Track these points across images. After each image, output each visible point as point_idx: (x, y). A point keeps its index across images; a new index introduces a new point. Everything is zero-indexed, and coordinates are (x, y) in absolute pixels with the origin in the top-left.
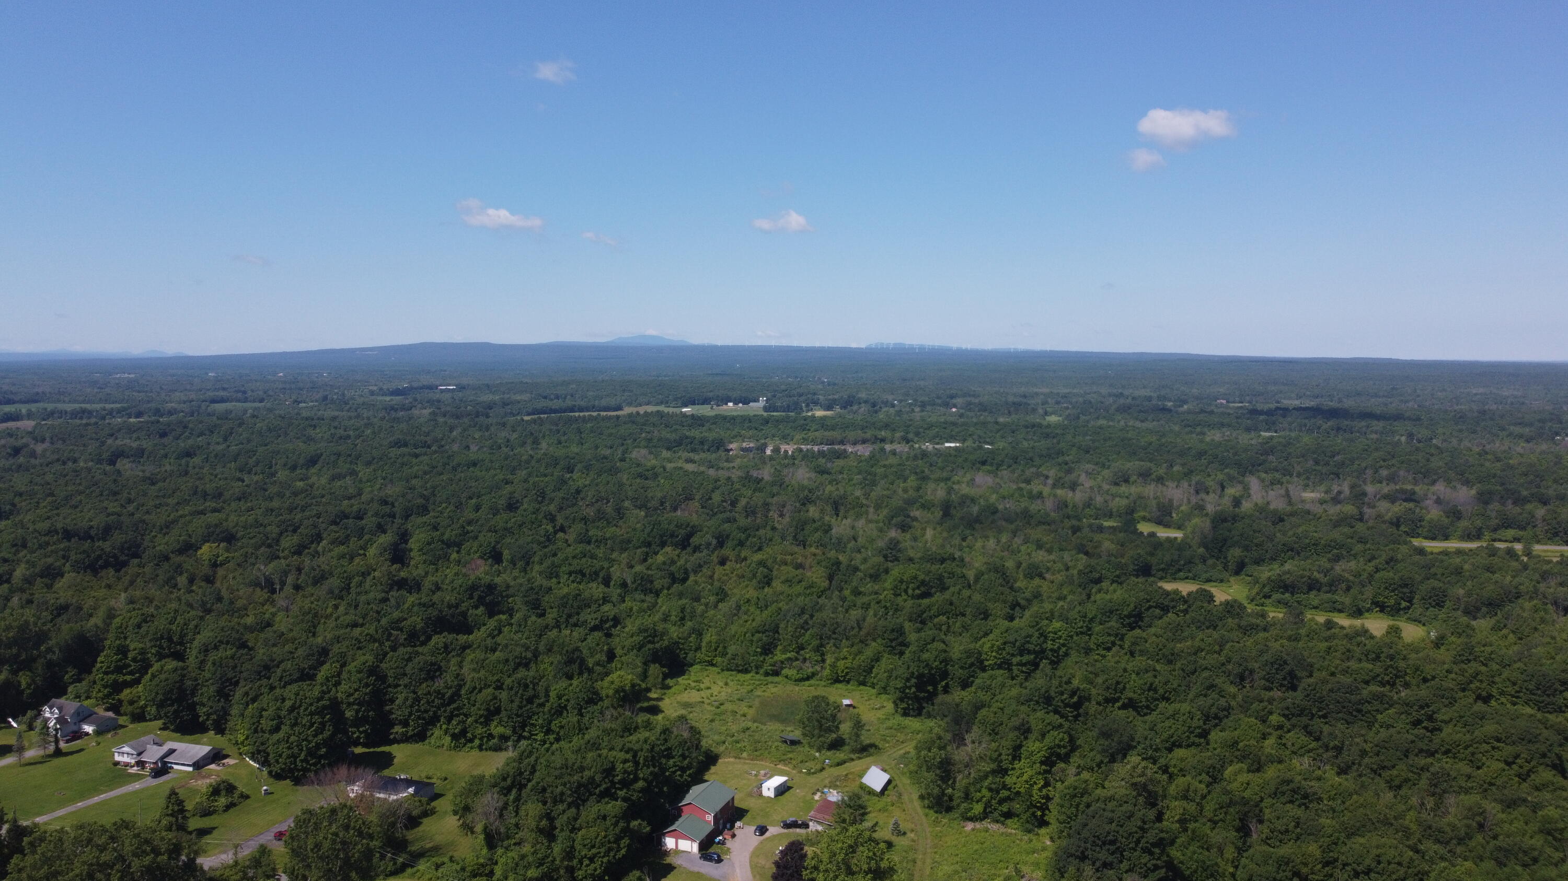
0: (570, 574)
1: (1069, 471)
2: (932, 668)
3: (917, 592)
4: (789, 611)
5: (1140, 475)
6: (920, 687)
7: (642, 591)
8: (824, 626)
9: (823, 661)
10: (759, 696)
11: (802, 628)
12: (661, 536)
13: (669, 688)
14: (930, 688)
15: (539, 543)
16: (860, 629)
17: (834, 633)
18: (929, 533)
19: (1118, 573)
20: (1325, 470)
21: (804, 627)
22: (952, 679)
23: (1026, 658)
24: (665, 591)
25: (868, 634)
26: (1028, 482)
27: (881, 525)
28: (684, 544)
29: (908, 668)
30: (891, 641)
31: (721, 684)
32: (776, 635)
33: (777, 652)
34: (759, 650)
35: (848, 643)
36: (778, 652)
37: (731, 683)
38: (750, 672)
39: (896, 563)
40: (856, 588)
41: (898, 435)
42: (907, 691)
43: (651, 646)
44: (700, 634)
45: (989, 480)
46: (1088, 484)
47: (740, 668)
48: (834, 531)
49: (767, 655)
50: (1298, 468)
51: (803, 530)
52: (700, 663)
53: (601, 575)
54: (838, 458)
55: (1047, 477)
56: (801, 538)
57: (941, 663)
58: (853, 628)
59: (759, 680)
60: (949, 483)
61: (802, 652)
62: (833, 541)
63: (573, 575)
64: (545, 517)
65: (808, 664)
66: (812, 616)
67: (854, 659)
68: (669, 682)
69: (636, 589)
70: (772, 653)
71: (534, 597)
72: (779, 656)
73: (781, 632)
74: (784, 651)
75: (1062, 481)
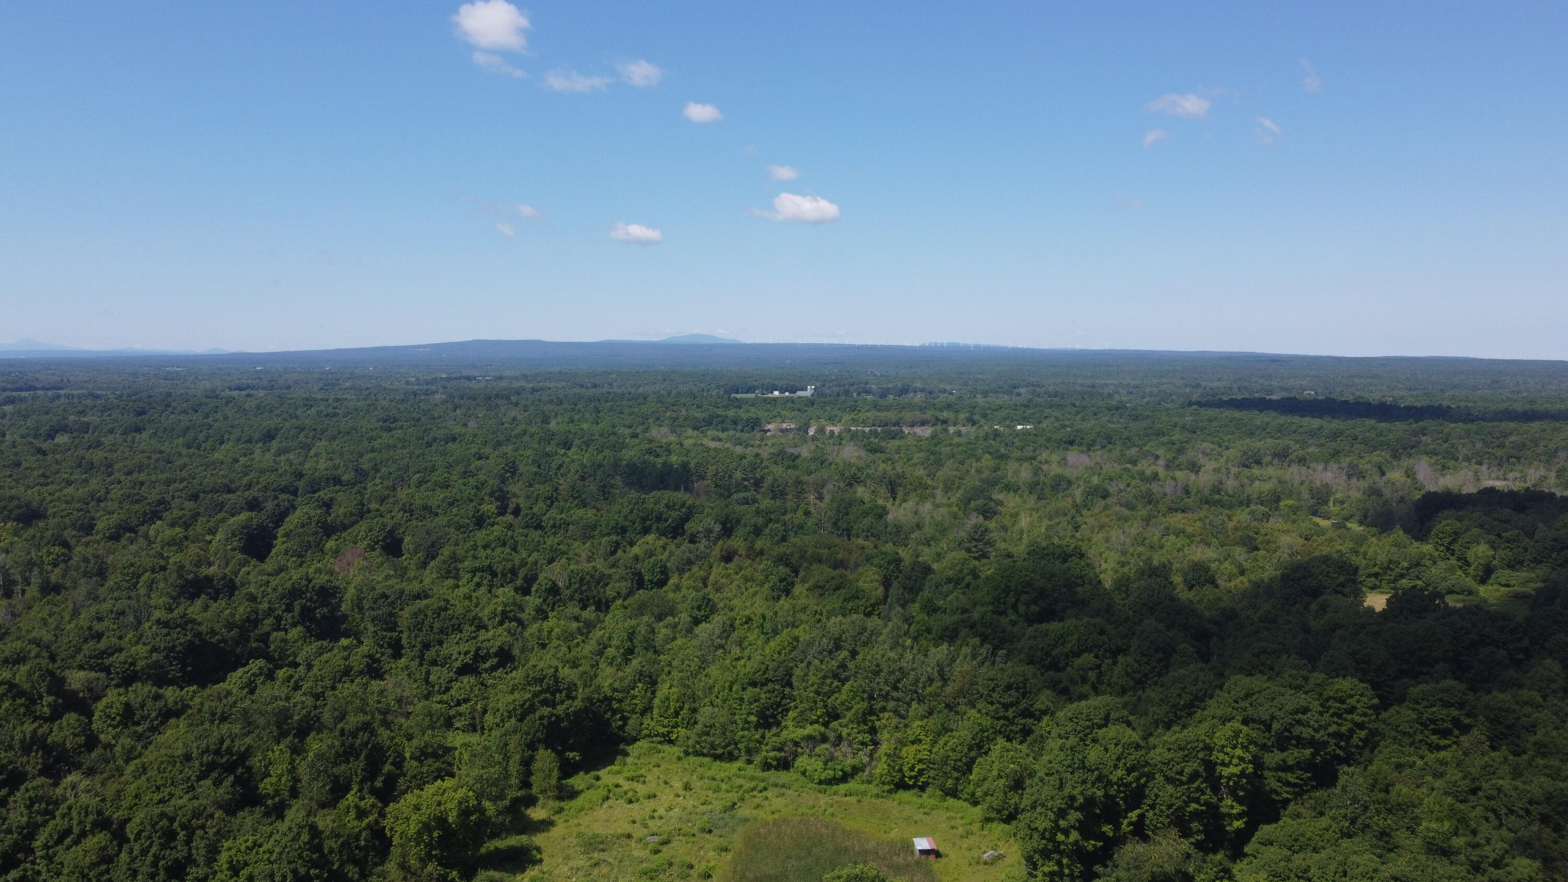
0: (474, 571)
1: (1181, 451)
2: (1110, 783)
3: (1034, 608)
4: (810, 644)
5: (1275, 455)
6: (1087, 829)
7: (581, 600)
8: (877, 673)
9: (876, 743)
10: (746, 820)
11: (836, 676)
12: (644, 520)
13: (573, 794)
14: (1107, 829)
15: (459, 527)
16: (945, 681)
17: (896, 688)
18: (1024, 521)
19: (1342, 579)
20: (1500, 453)
21: (839, 675)
22: (1153, 807)
23: (1293, 755)
24: (619, 602)
25: (961, 693)
26: (1134, 462)
27: (955, 509)
28: (676, 531)
29: (1061, 787)
30: (1006, 707)
31: (678, 785)
32: (787, 690)
33: (788, 722)
34: (753, 718)
35: (921, 709)
36: (790, 723)
37: (697, 784)
38: (737, 759)
39: (984, 561)
40: (930, 600)
41: (962, 416)
42: (1060, 837)
43: (546, 711)
44: (653, 683)
45: (1084, 460)
46: (1212, 465)
47: (720, 751)
48: (890, 517)
49: (768, 726)
50: (1464, 451)
51: (847, 514)
52: (649, 736)
53: (522, 573)
54: (893, 438)
55: (1157, 457)
56: (844, 526)
57: (1129, 771)
58: (931, 680)
59: (753, 778)
60: (1035, 463)
61: (834, 724)
62: (889, 529)
63: (478, 574)
64: (491, 494)
65: (844, 747)
66: (854, 654)
67: (935, 742)
68: (578, 781)
69: (571, 598)
70: (778, 724)
71: (385, 610)
72: (792, 731)
73: (795, 684)
74: (801, 721)
75: (1177, 462)
